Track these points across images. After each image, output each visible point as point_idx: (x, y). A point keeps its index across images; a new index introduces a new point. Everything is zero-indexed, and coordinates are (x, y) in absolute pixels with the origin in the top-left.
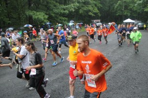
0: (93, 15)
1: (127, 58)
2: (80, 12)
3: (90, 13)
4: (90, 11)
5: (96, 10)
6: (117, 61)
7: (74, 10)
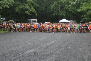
0: (29, 14)
1: (59, 52)
2: (17, 10)
3: (27, 12)
4: (26, 10)
5: (33, 10)
6: (49, 55)
7: (8, 7)
